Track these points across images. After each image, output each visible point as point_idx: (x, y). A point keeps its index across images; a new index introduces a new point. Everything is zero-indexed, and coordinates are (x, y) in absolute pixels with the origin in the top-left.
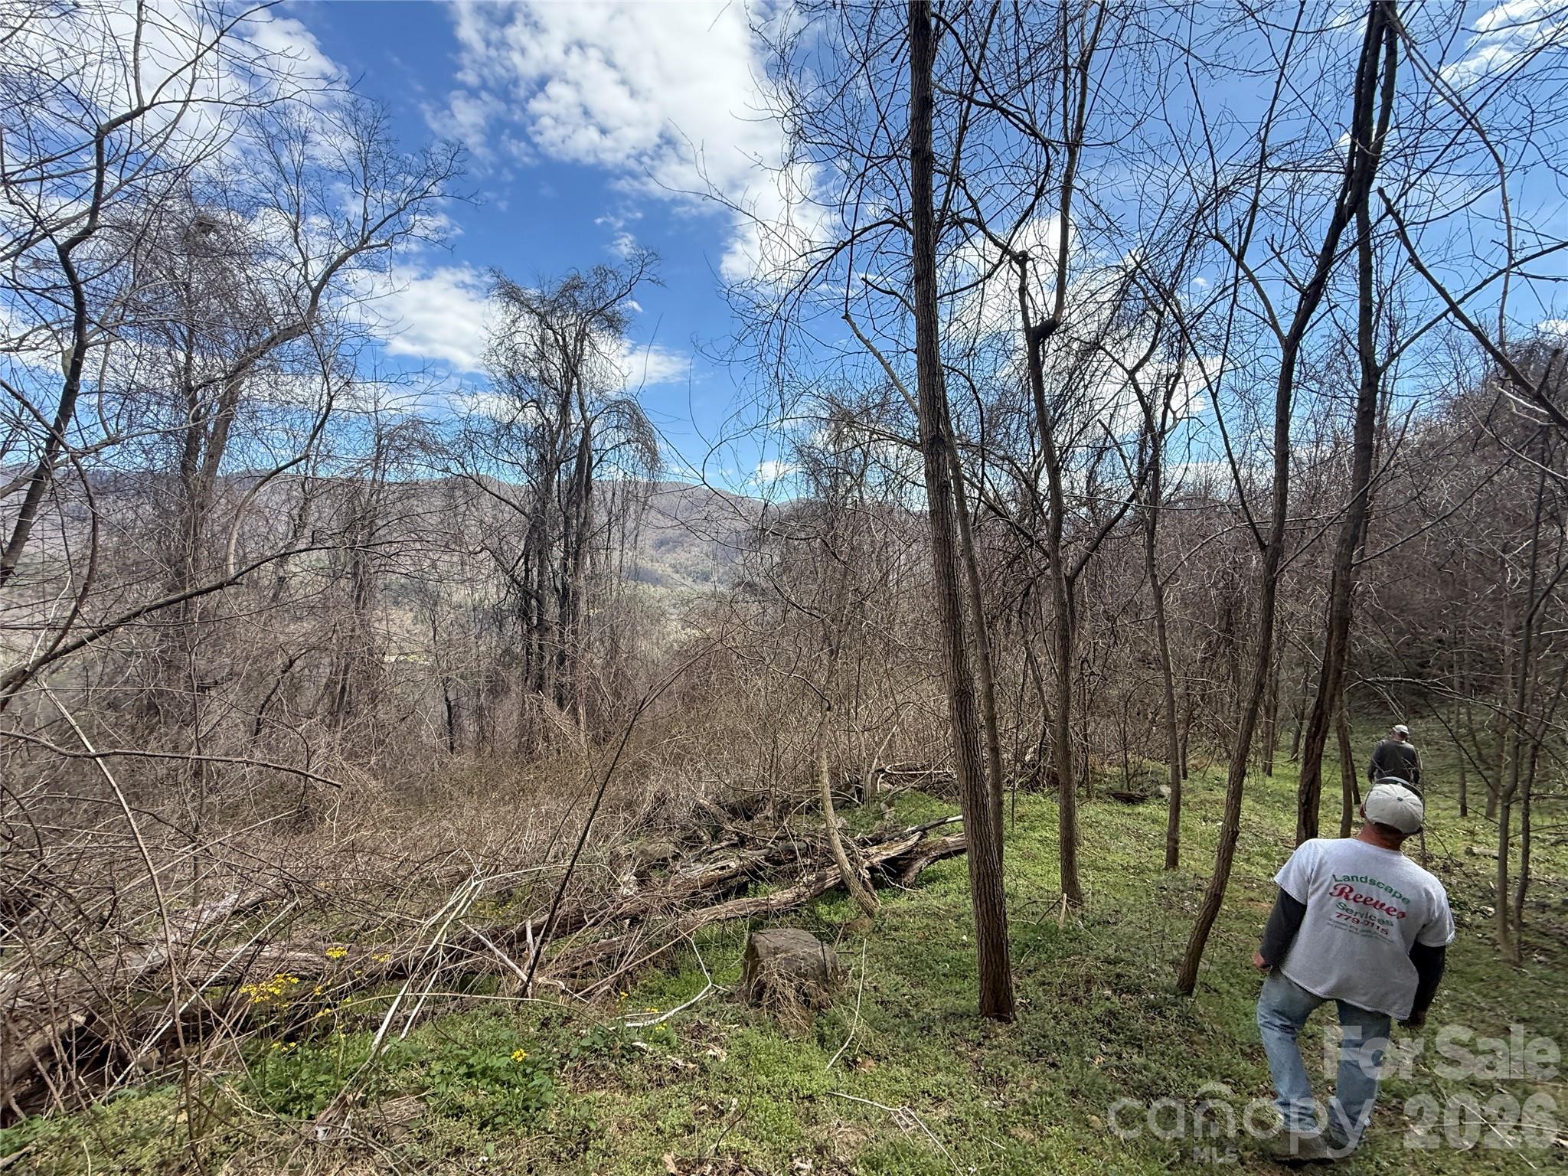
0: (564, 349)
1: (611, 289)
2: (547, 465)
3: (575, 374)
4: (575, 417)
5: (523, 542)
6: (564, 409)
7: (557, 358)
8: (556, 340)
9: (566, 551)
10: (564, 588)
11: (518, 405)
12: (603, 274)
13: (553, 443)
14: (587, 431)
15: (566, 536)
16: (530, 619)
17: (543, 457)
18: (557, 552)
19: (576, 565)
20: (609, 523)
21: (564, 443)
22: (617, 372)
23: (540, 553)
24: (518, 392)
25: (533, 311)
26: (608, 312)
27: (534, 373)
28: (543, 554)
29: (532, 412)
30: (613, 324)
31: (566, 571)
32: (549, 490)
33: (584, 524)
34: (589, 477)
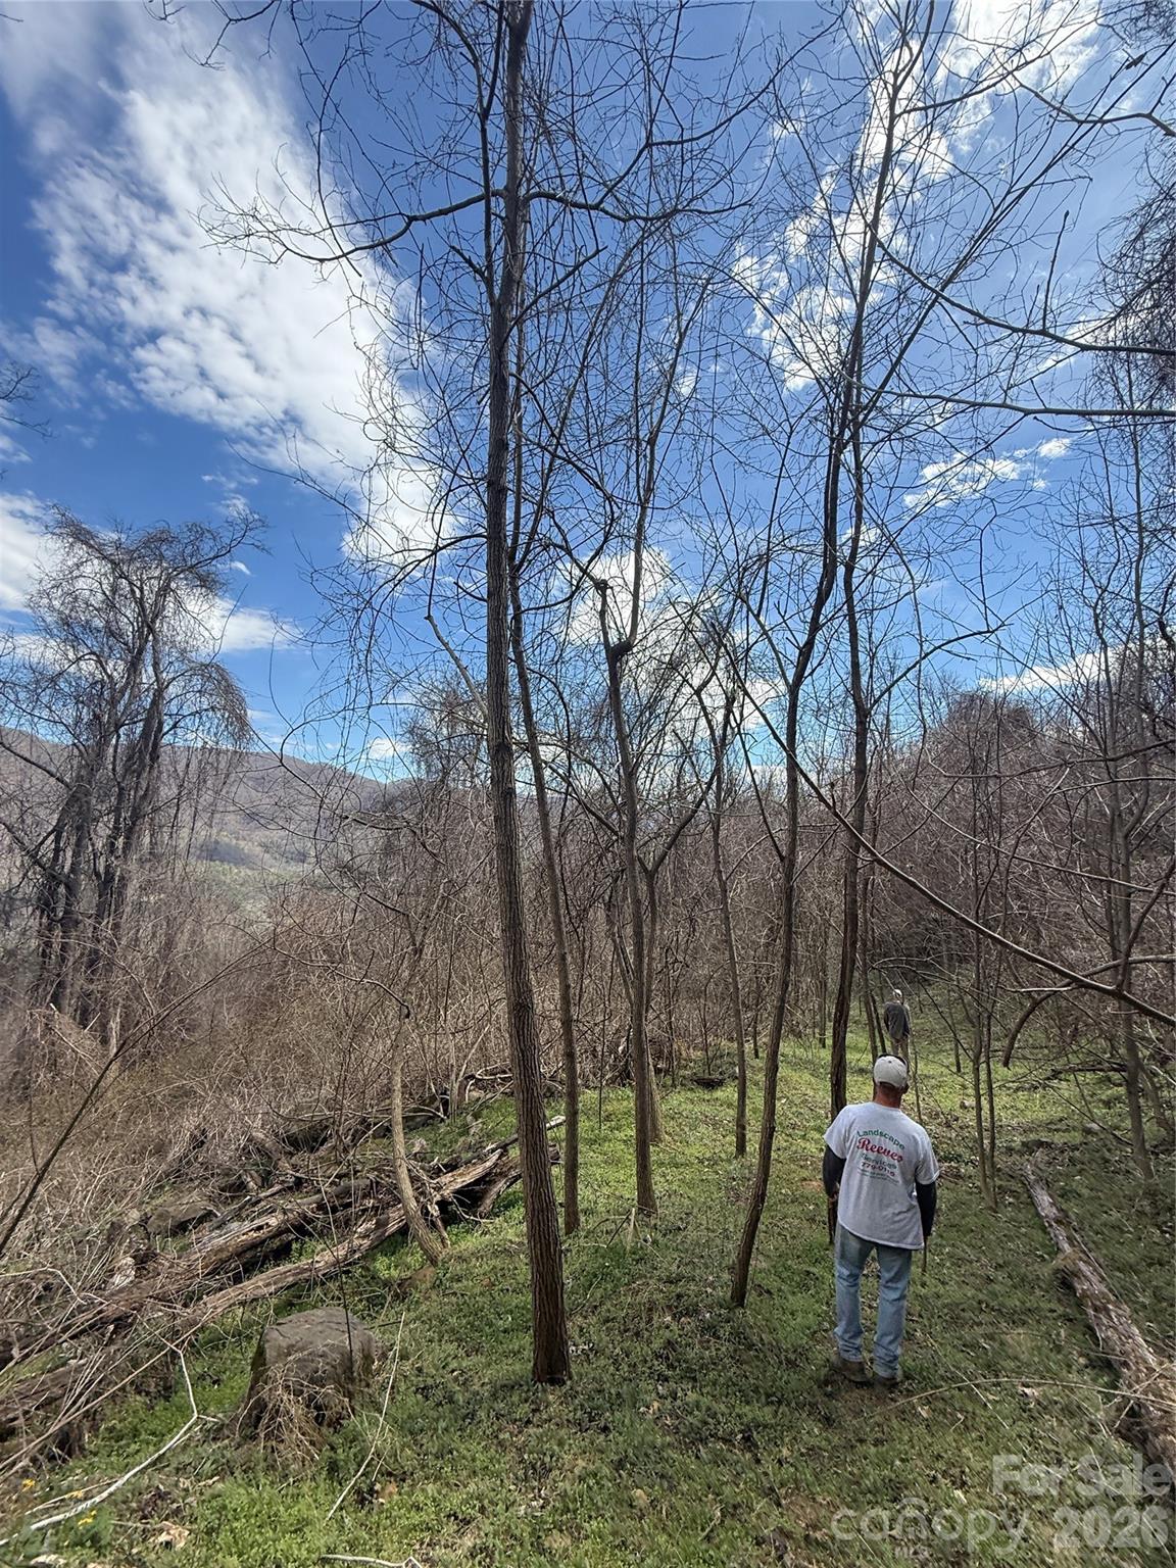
0: (140, 602)
1: (207, 548)
2: (102, 729)
3: (151, 630)
4: (147, 676)
5: (56, 816)
6: (134, 667)
7: (130, 611)
8: (133, 592)
9: (116, 828)
10: (107, 872)
11: (71, 655)
12: (199, 532)
13: (113, 702)
14: (159, 693)
15: (117, 810)
16: (54, 910)
17: (97, 717)
18: (102, 831)
19: (127, 846)
20: (179, 796)
21: (130, 703)
22: (206, 634)
23: (79, 828)
24: (74, 641)
25: (105, 558)
26: (202, 570)
27: (98, 623)
28: (82, 832)
29: (89, 666)
30: (208, 583)
31: (112, 852)
32: (100, 755)
33: (144, 797)
34: (156, 745)
